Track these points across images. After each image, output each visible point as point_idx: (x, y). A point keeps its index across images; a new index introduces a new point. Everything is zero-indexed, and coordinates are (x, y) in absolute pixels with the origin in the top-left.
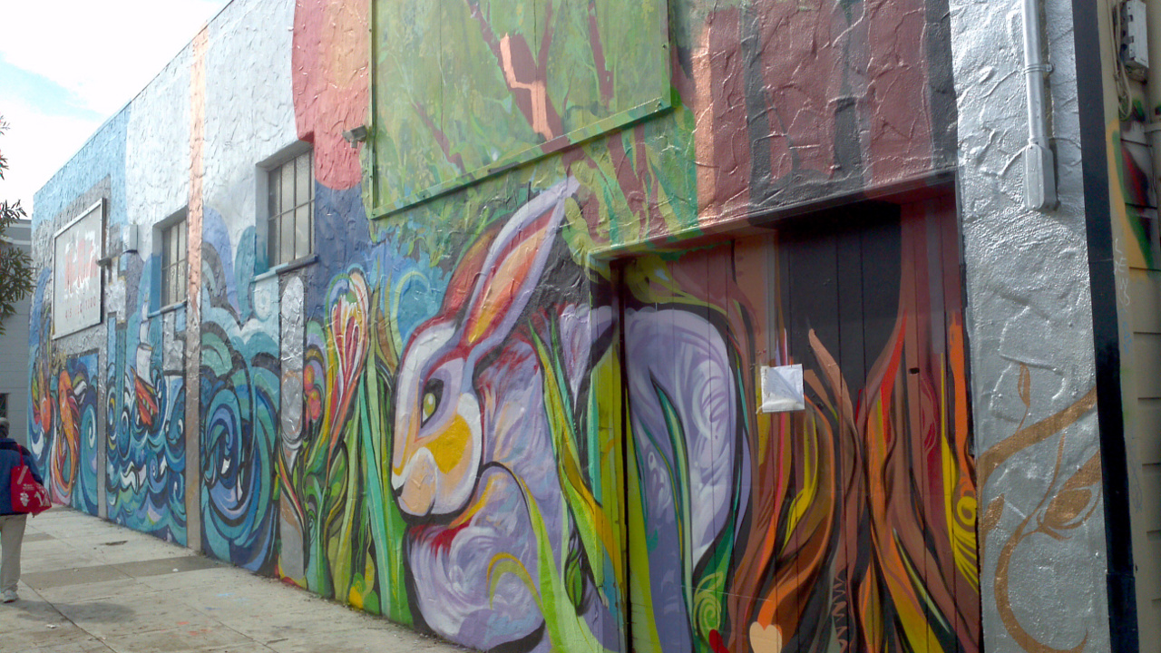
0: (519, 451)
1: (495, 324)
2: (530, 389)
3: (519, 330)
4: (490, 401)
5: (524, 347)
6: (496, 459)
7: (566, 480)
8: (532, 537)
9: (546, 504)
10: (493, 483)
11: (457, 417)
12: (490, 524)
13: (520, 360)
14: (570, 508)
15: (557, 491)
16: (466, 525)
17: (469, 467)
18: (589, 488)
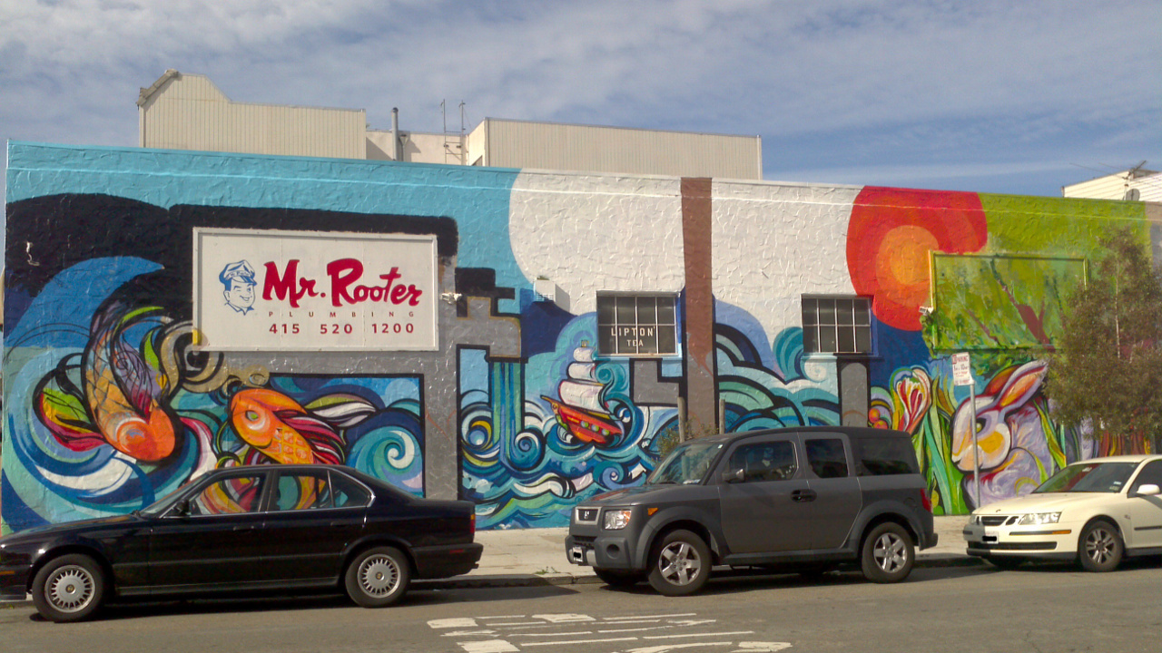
0: (1030, 443)
1: (1016, 401)
2: (1035, 423)
3: (1030, 402)
4: (1014, 427)
5: (1031, 409)
6: (1018, 445)
7: (1052, 451)
8: (1037, 470)
9: (1044, 459)
10: (1017, 455)
11: (996, 433)
12: (1016, 468)
13: (1030, 413)
14: (1054, 459)
15: (1048, 454)
16: (1003, 470)
17: (1003, 450)
18: (1062, 452)
